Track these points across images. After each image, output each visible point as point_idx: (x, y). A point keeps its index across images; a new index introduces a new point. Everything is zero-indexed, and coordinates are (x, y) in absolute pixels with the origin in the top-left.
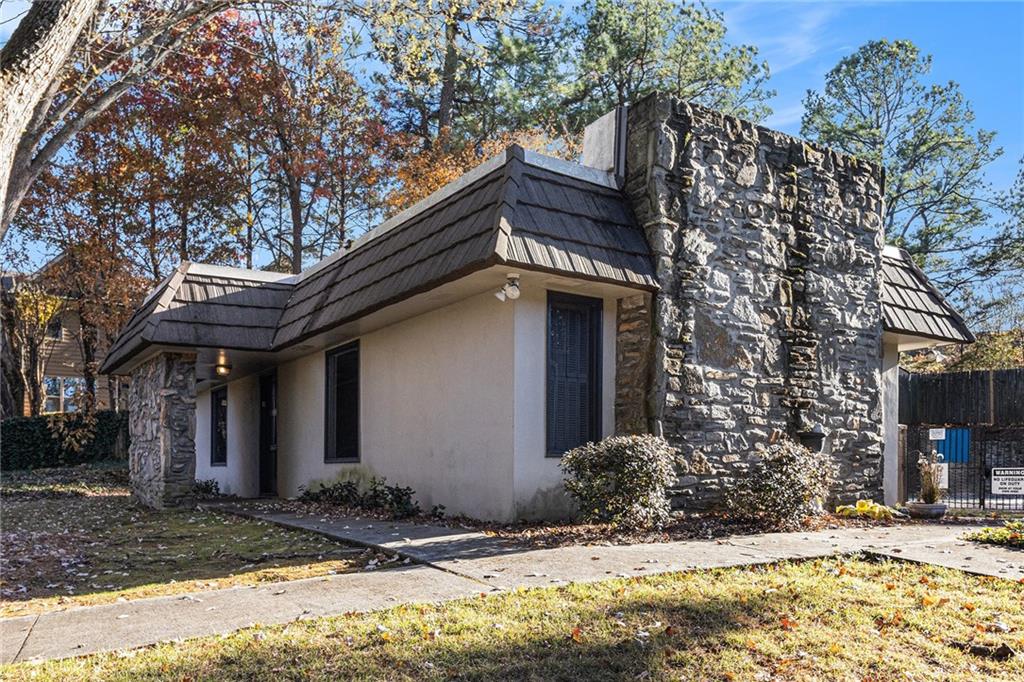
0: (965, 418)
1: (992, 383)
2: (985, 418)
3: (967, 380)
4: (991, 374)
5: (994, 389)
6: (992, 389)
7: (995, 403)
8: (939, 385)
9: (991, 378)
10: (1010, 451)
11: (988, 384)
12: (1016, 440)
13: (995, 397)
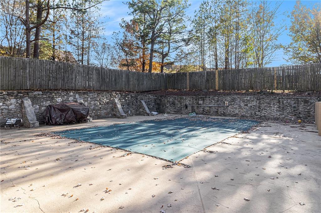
0: (181, 88)
1: (188, 76)
2: (186, 88)
3: (181, 76)
4: (188, 73)
5: (189, 78)
6: (188, 79)
7: (189, 83)
8: (173, 77)
9: (188, 74)
10: (193, 99)
11: (187, 77)
12: (195, 96)
13: (189, 81)
